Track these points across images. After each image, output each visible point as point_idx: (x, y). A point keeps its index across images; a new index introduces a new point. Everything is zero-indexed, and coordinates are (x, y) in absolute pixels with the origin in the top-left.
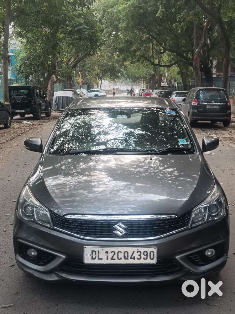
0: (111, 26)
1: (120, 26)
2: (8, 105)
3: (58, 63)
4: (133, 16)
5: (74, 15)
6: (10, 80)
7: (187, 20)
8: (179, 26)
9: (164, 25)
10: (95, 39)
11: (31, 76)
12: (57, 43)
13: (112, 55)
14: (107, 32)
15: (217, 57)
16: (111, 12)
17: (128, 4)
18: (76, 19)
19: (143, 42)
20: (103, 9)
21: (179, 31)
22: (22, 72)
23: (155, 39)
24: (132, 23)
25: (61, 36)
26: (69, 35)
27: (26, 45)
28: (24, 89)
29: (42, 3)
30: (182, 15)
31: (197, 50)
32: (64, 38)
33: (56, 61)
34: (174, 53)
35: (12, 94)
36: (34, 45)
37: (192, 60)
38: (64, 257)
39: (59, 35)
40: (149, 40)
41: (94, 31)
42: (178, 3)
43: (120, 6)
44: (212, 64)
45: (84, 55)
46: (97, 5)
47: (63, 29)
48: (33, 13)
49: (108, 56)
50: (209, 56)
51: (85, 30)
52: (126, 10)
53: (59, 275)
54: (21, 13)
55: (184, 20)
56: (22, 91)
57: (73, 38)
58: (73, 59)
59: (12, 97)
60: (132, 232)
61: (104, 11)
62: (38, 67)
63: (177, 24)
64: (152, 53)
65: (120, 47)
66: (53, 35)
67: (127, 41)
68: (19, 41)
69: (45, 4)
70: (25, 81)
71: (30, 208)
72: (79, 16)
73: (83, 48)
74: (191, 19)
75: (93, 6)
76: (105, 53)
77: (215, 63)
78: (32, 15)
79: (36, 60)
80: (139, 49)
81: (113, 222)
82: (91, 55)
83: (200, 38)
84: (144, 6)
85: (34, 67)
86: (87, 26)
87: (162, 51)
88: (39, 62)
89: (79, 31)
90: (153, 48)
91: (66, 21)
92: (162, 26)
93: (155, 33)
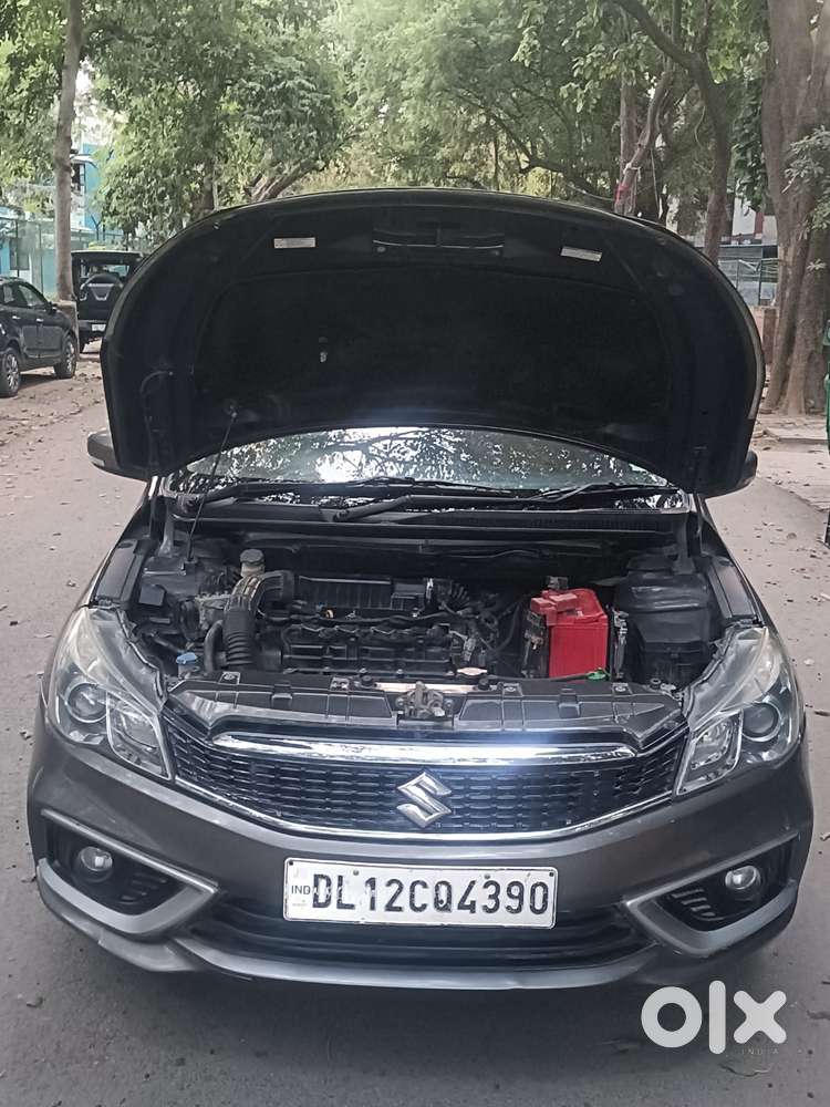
0: (377, 85)
1: (404, 85)
2: (69, 308)
3: (219, 188)
4: (443, 59)
5: (270, 47)
6: (80, 234)
7: (602, 76)
8: (579, 92)
9: (532, 90)
10: (330, 120)
11: (140, 224)
12: (220, 129)
13: (380, 171)
14: (366, 105)
15: (683, 188)
16: (380, 43)
17: (430, 22)
18: (275, 60)
19: (471, 137)
20: (356, 32)
21: (579, 108)
22: (115, 213)
23: (507, 129)
24: (442, 78)
25: (231, 108)
26: (255, 105)
27: (126, 132)
28: (119, 264)
29: (177, 6)
30: (589, 61)
31: (628, 165)
32: (240, 114)
33: (216, 183)
34: (557, 172)
35: (83, 276)
36: (151, 134)
37: (613, 195)
38: (212, 890)
39: (224, 106)
40: (488, 133)
41: (329, 96)
42: (579, 24)
43: (407, 27)
44: (666, 209)
45: (297, 170)
46: (340, 20)
47: (237, 85)
48: (147, 35)
49: (369, 175)
50: (660, 187)
51: (302, 93)
52: (425, 38)
53: (190, 953)
54: (112, 33)
55: (595, 76)
56: (112, 268)
57: (267, 117)
58: (264, 181)
59: (83, 285)
60: (468, 810)
61: (361, 40)
62: (161, 197)
63: (573, 84)
64: (493, 170)
65: (402, 148)
66: (209, 103)
67: (424, 133)
68: (109, 121)
69: (184, 8)
70: (124, 238)
71: (91, 695)
72: (286, 49)
73: (296, 148)
74: (613, 73)
75: (327, 25)
76: (360, 164)
77: (674, 206)
78: (148, 40)
79: (157, 177)
80: (459, 158)
81: (396, 772)
82: (319, 171)
83: (639, 131)
84: (476, 28)
85: (150, 197)
86: (308, 80)
87: (524, 166)
88: (164, 184)
89: (284, 95)
90: (498, 156)
91: (246, 64)
92: (528, 91)
93: (507, 112)
